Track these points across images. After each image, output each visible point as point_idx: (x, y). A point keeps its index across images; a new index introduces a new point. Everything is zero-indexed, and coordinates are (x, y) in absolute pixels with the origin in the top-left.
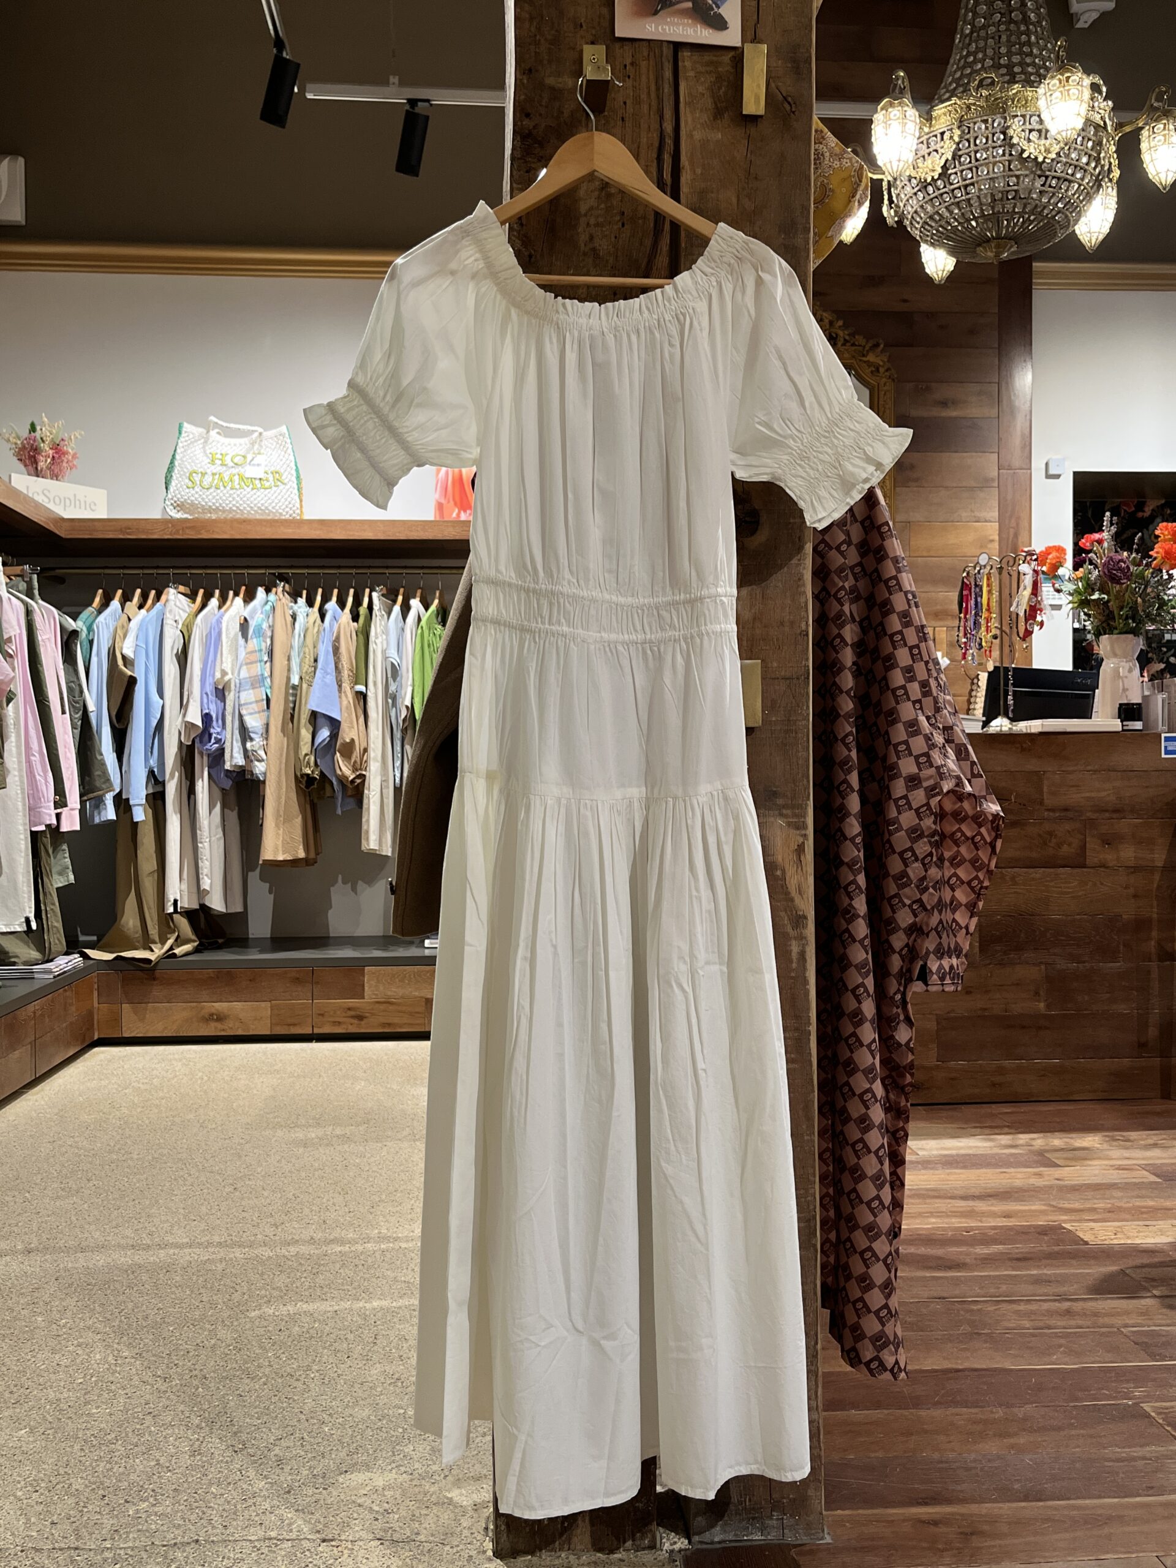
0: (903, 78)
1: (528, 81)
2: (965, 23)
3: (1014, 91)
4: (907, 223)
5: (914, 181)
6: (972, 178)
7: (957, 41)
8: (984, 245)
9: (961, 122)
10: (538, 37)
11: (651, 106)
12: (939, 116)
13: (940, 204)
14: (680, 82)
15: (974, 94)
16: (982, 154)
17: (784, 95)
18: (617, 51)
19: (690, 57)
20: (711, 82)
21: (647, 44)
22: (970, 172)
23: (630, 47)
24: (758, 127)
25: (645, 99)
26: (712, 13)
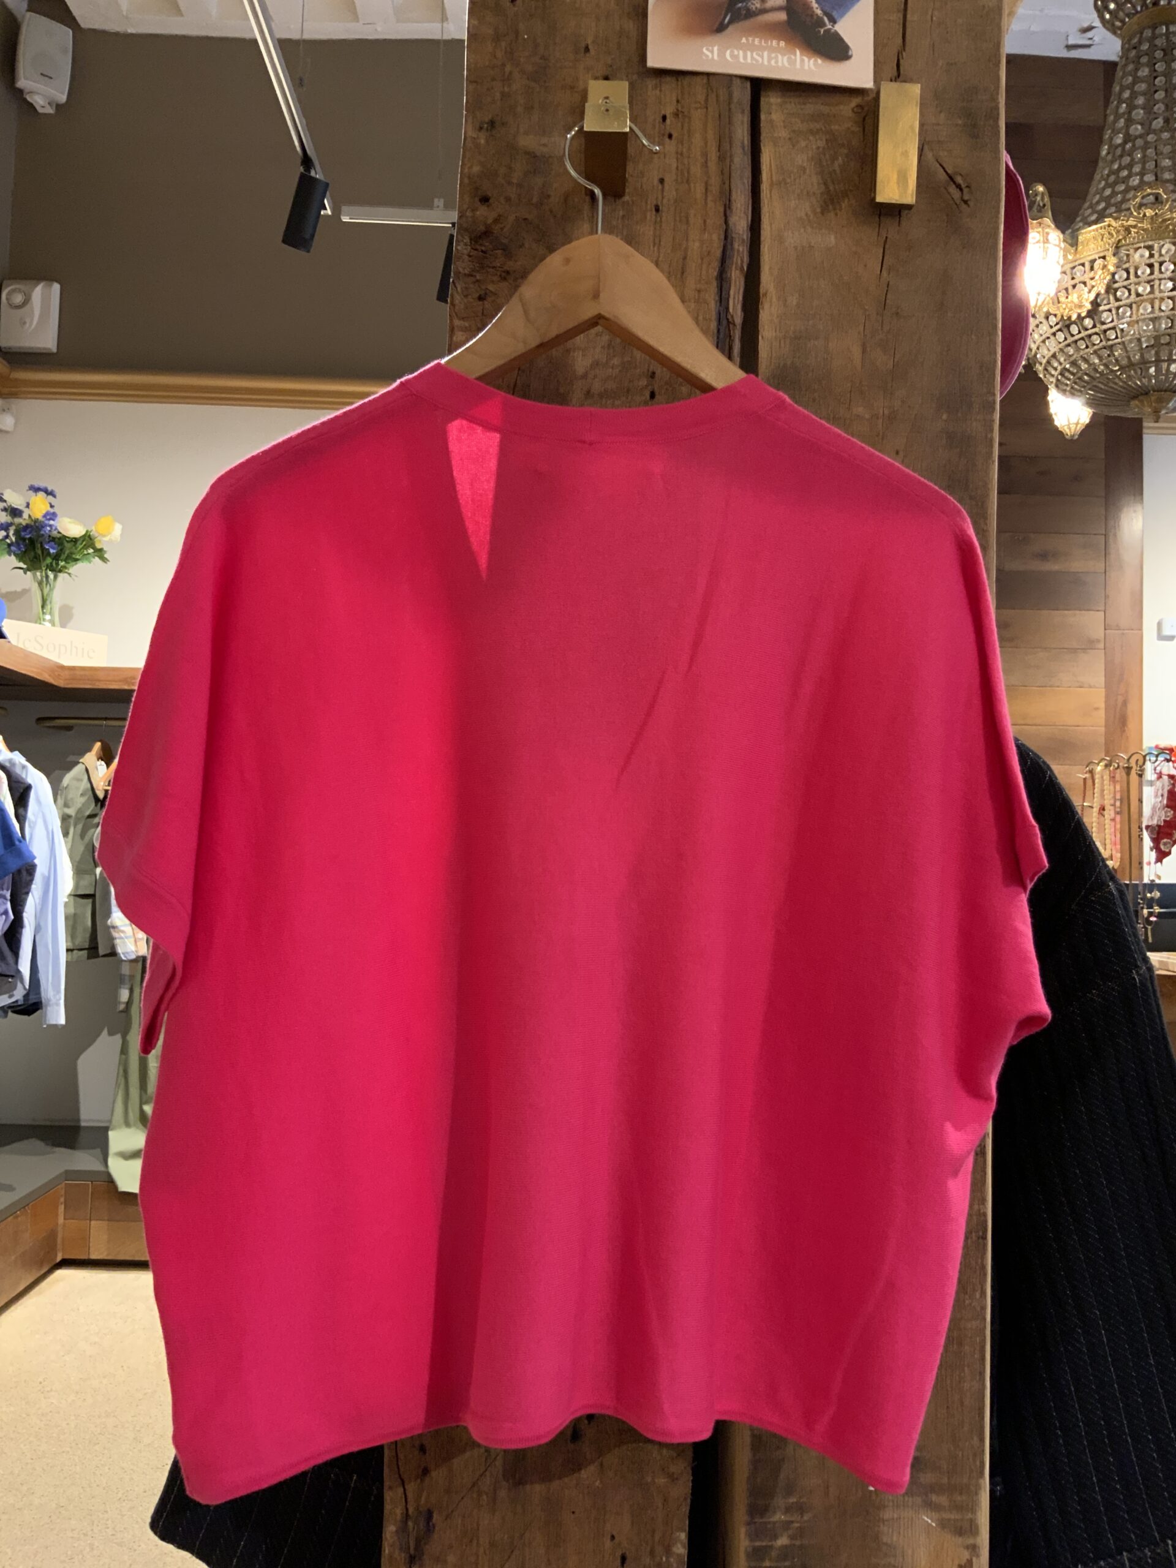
0: (1043, 194)
1: (487, 141)
2: (1116, 132)
4: (1039, 368)
5: (1053, 320)
6: (1132, 314)
7: (1104, 153)
8: (1141, 398)
9: (1117, 247)
10: (508, 68)
11: (709, 188)
12: (1089, 241)
13: (1087, 347)
14: (762, 148)
15: (1135, 214)
16: (1145, 289)
17: (949, 172)
18: (649, 93)
19: (781, 106)
20: (818, 148)
21: (705, 81)
22: (1129, 309)
23: (673, 86)
24: (902, 226)
25: (698, 175)
26: (822, 31)
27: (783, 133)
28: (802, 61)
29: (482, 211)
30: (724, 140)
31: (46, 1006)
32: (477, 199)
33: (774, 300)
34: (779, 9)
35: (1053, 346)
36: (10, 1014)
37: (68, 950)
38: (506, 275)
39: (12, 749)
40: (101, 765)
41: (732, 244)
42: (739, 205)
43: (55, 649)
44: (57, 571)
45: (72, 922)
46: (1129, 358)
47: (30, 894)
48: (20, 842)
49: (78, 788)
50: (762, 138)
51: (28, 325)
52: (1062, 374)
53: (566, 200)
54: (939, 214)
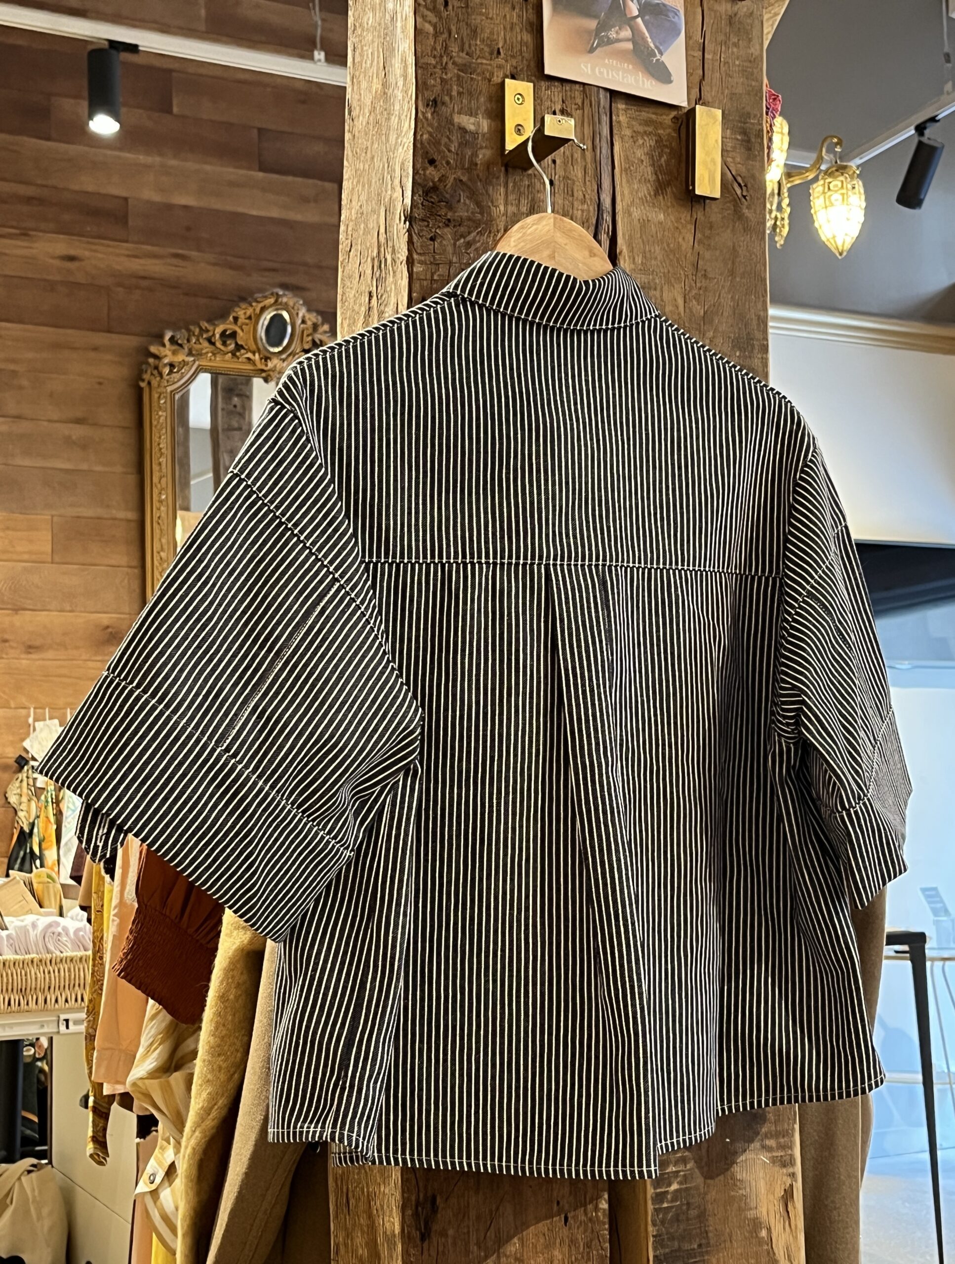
1: (432, 115)
10: (445, 59)
14: (615, 143)
17: (734, 173)
18: (543, 93)
19: (626, 110)
20: (650, 146)
21: (582, 89)
23: (559, 89)
24: (706, 211)
25: (579, 160)
26: (655, 59)
27: (628, 132)
28: (643, 81)
29: (430, 170)
30: (595, 135)
32: (426, 161)
33: (627, 258)
34: (628, 40)
38: (447, 224)
41: (602, 215)
42: (605, 187)
50: (615, 134)
53: (488, 168)
54: (728, 204)
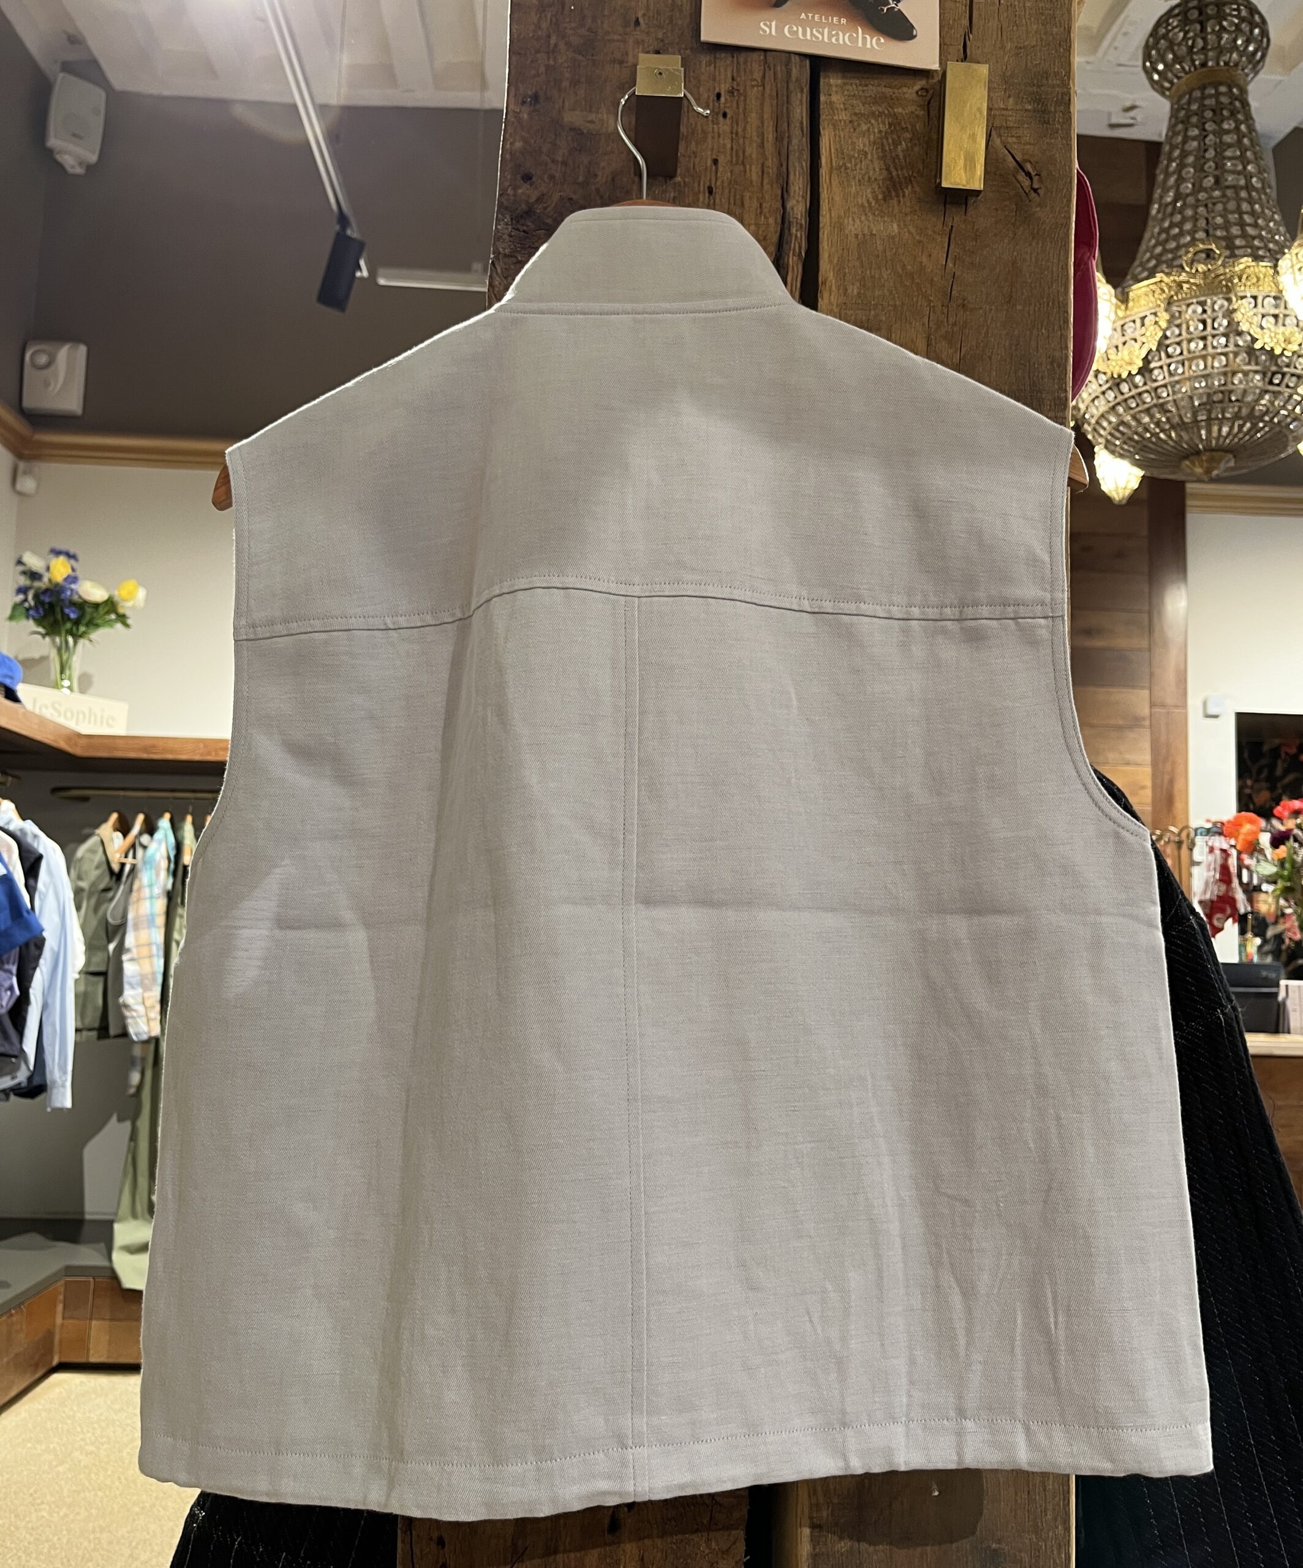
1: (529, 114)
2: (1166, 190)
3: (1242, 266)
4: (1088, 429)
5: (1102, 378)
6: (1183, 373)
8: (1192, 458)
9: (1169, 304)
10: (553, 40)
11: (766, 169)
12: (1139, 297)
13: (1138, 405)
14: (822, 131)
15: (1187, 269)
16: (1197, 344)
17: (1018, 158)
18: (703, 70)
19: (841, 86)
20: (880, 132)
21: (762, 57)
22: (1180, 366)
23: (728, 62)
24: (969, 214)
25: (754, 156)
26: (886, 9)
27: (844, 116)
28: (864, 39)
29: (524, 189)
30: (781, 119)
31: (51, 1089)
32: (519, 177)
33: (834, 288)
35: (1102, 406)
36: (12, 1097)
37: (77, 1030)
39: (24, 819)
40: (117, 837)
41: (789, 230)
42: (797, 188)
43: (72, 716)
44: (77, 637)
45: (82, 1001)
46: (1180, 417)
47: (38, 971)
48: (28, 912)
49: (92, 861)
50: (821, 120)
51: (52, 386)
52: (1111, 434)
53: (613, 179)
54: (1007, 203)
